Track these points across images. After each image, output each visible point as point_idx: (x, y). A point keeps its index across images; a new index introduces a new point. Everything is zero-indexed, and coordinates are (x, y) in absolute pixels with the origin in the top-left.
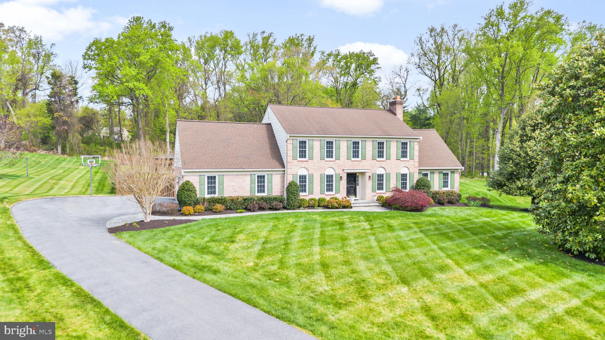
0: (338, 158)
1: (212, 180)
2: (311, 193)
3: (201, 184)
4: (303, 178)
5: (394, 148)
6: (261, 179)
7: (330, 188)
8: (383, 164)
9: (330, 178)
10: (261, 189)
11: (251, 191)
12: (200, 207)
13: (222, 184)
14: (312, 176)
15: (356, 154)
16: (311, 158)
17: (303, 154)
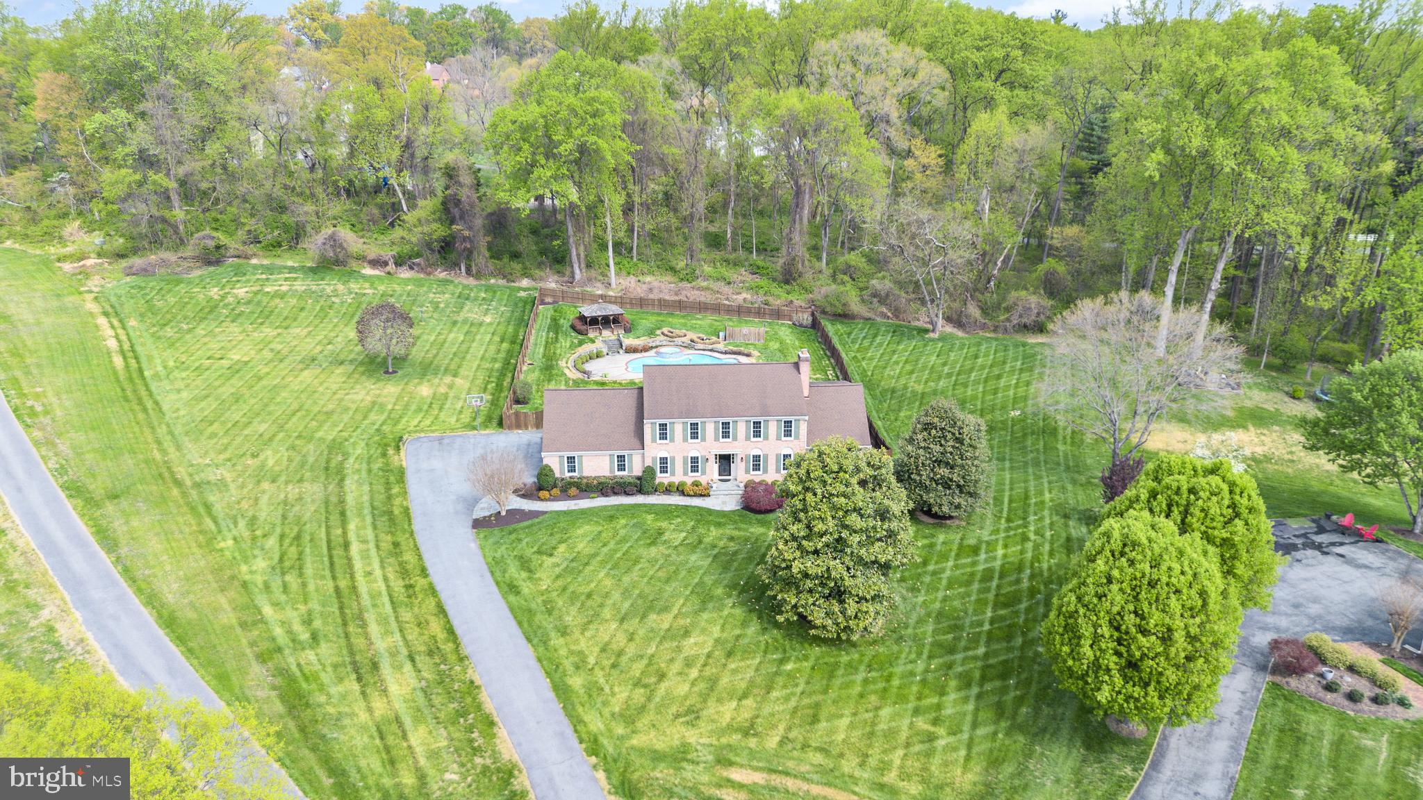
0: (704, 439)
1: (571, 460)
2: (673, 474)
3: (561, 464)
4: (664, 461)
5: (773, 428)
6: (621, 458)
7: (695, 469)
8: (759, 445)
9: (695, 460)
10: (622, 467)
11: (612, 470)
12: (555, 491)
13: (581, 463)
14: (673, 459)
15: (726, 435)
16: (672, 440)
17: (663, 436)
